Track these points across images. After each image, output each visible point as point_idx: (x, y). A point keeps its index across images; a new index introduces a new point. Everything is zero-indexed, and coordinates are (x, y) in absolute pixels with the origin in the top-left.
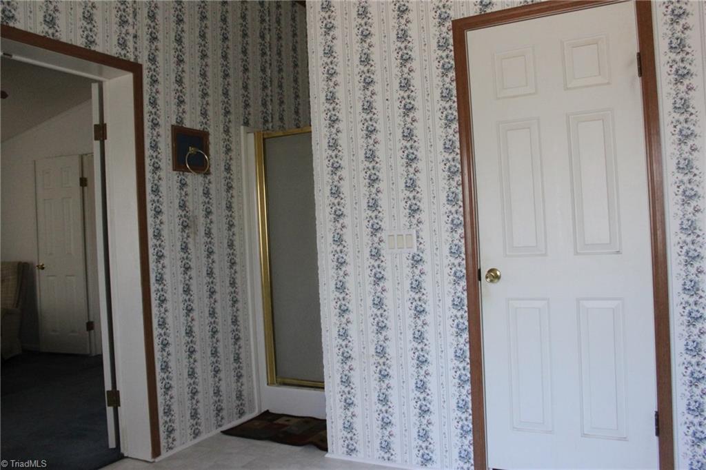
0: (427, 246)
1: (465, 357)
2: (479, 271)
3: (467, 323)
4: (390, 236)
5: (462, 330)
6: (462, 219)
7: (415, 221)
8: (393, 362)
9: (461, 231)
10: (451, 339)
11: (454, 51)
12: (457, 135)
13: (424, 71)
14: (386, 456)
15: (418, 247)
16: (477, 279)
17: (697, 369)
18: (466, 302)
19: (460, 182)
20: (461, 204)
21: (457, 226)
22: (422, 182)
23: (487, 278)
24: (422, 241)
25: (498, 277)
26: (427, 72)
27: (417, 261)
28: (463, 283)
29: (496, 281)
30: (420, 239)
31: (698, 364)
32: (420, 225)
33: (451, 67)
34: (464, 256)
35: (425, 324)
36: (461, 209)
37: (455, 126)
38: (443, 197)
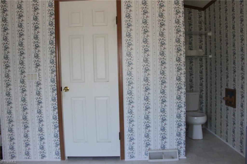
0: (42, 79)
1: (57, 118)
2: (61, 87)
3: (57, 106)
4: (28, 75)
5: (55, 109)
6: (55, 69)
7: (38, 69)
8: (30, 122)
9: (55, 73)
10: (51, 112)
11: (55, 8)
12: (54, 39)
13: (43, 14)
14: (27, 157)
15: (39, 79)
16: (61, 90)
17: (131, 118)
18: (56, 99)
19: (55, 56)
20: (55, 64)
21: (54, 71)
22: (41, 55)
23: (64, 90)
24: (40, 77)
25: (68, 90)
26: (44, 14)
27: (38, 84)
28: (56, 92)
29: (67, 91)
30: (40, 76)
31: (131, 117)
32: (40, 71)
33: (53, 14)
34: (56, 82)
35: (41, 107)
36: (55, 66)
37: (54, 35)
38: (48, 61)
